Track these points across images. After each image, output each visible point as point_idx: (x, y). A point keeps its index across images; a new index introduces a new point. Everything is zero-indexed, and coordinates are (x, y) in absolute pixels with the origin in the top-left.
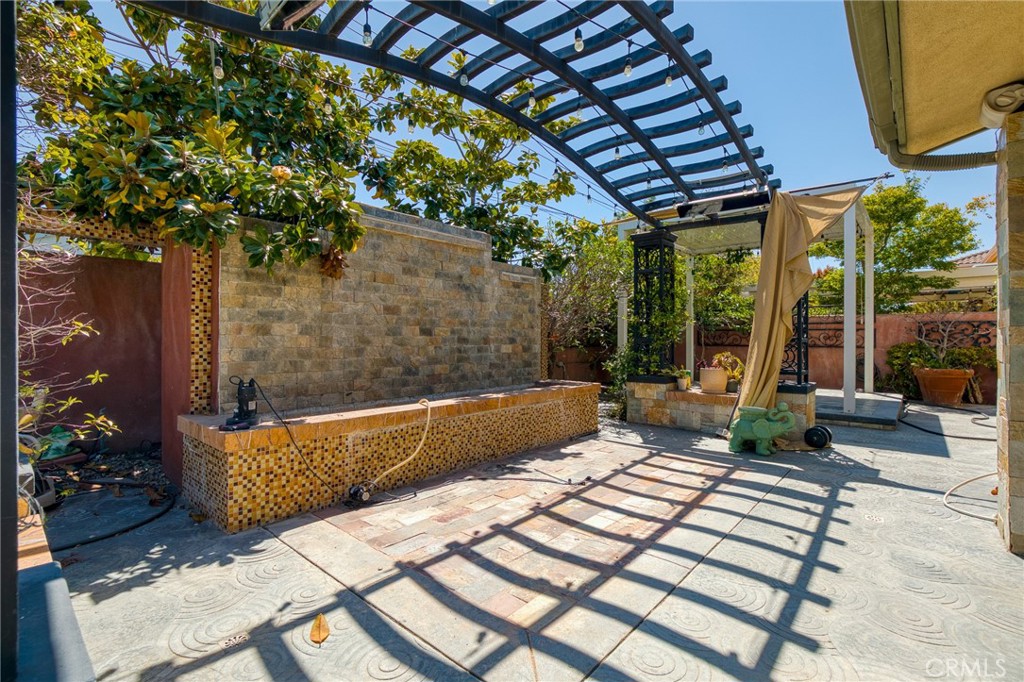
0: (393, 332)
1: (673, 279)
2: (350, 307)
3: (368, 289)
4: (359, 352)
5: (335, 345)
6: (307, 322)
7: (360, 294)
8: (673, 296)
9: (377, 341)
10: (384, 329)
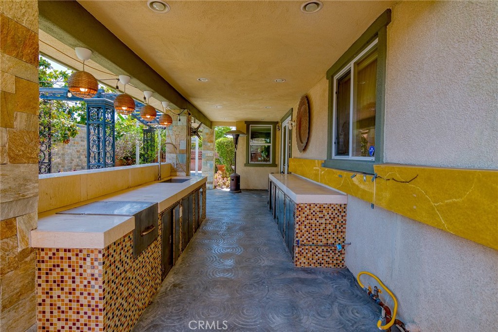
0: (79, 157)
1: (154, 141)
2: (69, 151)
3: (73, 146)
4: (71, 163)
5: (66, 161)
6: (60, 155)
7: (71, 148)
8: (154, 146)
9: (75, 160)
10: (77, 157)
